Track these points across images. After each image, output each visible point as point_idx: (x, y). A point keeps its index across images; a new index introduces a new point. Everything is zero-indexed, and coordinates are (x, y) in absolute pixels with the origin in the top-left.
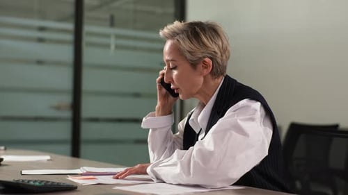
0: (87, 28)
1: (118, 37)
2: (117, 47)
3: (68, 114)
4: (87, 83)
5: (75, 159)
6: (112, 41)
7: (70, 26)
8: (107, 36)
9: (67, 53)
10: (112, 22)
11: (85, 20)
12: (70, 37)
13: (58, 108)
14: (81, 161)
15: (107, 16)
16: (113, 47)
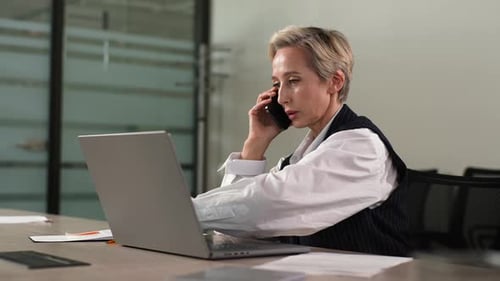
0: (69, 31)
1: (113, 43)
2: (113, 59)
3: (42, 157)
4: (70, 112)
5: (53, 217)
6: (106, 50)
7: (45, 27)
8: (100, 43)
9: (40, 68)
10: (106, 24)
11: (67, 20)
12: (45, 44)
13: (27, 148)
14: (62, 219)
15: (99, 14)
16: (106, 58)
